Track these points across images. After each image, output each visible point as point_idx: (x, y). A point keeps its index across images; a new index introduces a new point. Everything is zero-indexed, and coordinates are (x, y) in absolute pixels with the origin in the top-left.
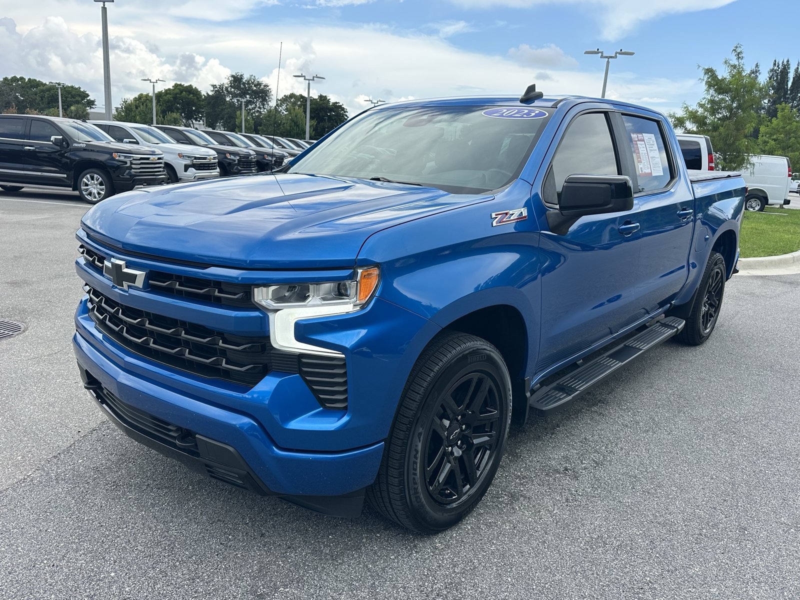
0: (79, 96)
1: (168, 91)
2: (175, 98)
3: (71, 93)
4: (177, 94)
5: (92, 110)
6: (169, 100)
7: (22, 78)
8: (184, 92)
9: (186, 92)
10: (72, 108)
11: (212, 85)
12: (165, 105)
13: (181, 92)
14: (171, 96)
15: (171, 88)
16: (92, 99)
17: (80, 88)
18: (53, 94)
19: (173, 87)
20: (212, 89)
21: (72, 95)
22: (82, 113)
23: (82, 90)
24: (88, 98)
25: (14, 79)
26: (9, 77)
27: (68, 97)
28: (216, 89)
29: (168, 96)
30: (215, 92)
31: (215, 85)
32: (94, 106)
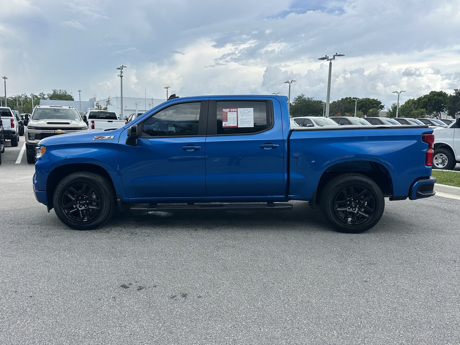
0: (376, 104)
1: (426, 96)
2: (429, 100)
3: (371, 103)
4: (431, 97)
5: (382, 111)
6: (425, 101)
7: (350, 98)
8: (436, 96)
9: (437, 95)
10: (370, 110)
11: (455, 90)
12: (422, 104)
13: (434, 96)
14: (426, 99)
15: (429, 94)
16: (383, 105)
17: (377, 100)
18: (362, 104)
19: (429, 93)
20: (455, 92)
21: (372, 104)
22: (375, 112)
23: (378, 100)
24: (381, 105)
25: (347, 99)
26: (344, 98)
27: (370, 105)
28: (458, 92)
29: (425, 99)
30: (457, 94)
31: (457, 90)
32: (383, 109)
